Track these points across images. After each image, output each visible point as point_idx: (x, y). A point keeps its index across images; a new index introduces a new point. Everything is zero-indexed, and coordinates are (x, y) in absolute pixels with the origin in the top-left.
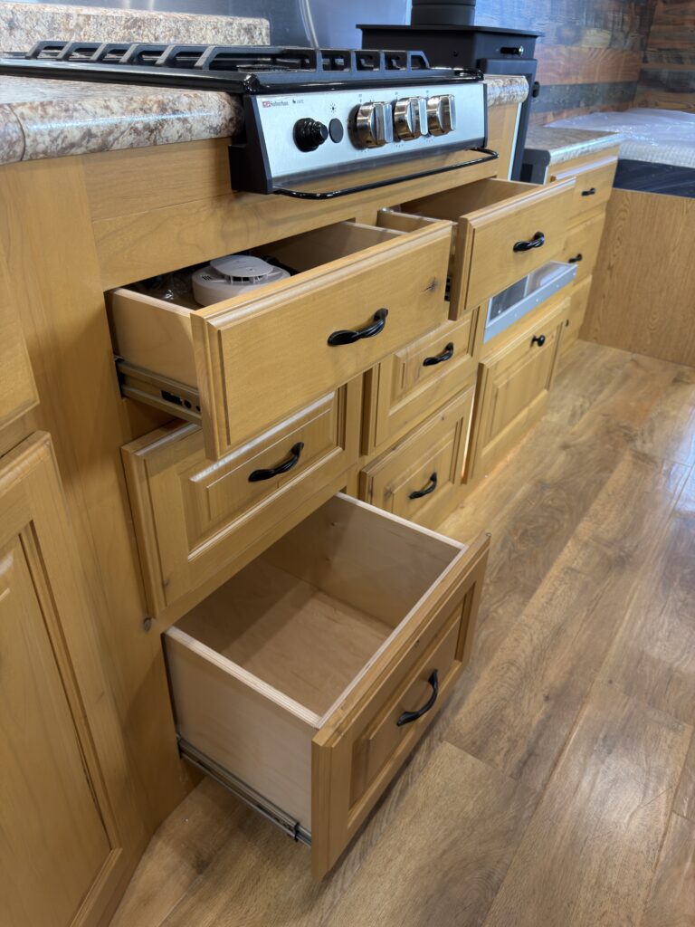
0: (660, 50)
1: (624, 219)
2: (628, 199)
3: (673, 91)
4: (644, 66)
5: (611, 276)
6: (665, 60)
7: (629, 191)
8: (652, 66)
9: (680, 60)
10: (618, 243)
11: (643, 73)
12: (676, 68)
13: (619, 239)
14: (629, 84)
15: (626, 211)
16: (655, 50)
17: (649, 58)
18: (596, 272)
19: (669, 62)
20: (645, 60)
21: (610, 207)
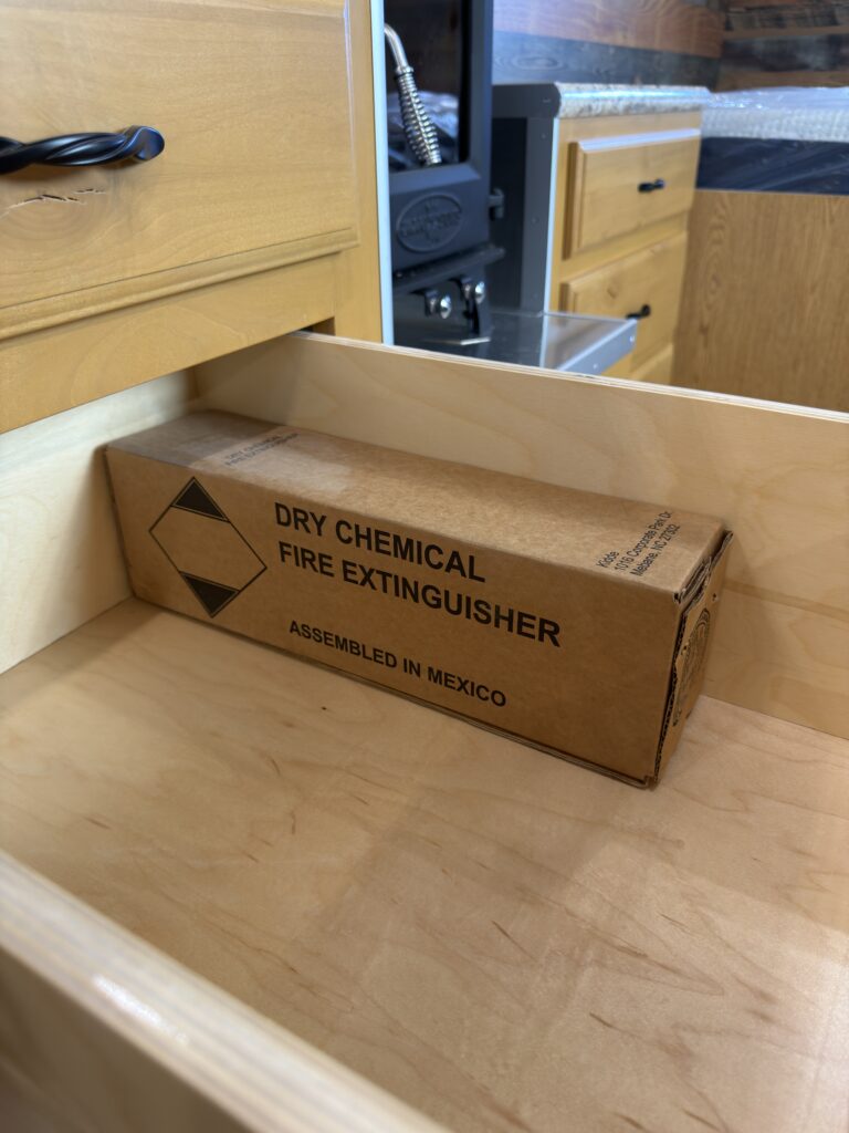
0: (749, 9)
1: (719, 242)
2: (724, 207)
3: (771, 68)
4: (729, 36)
5: (706, 344)
6: (758, 24)
7: (725, 193)
8: (739, 35)
9: (779, 22)
10: (713, 285)
11: (726, 46)
12: (776, 34)
13: (715, 278)
14: (707, 61)
15: (721, 227)
16: (742, 10)
17: (734, 23)
18: (681, 336)
19: (764, 26)
20: (728, 27)
21: (695, 221)
